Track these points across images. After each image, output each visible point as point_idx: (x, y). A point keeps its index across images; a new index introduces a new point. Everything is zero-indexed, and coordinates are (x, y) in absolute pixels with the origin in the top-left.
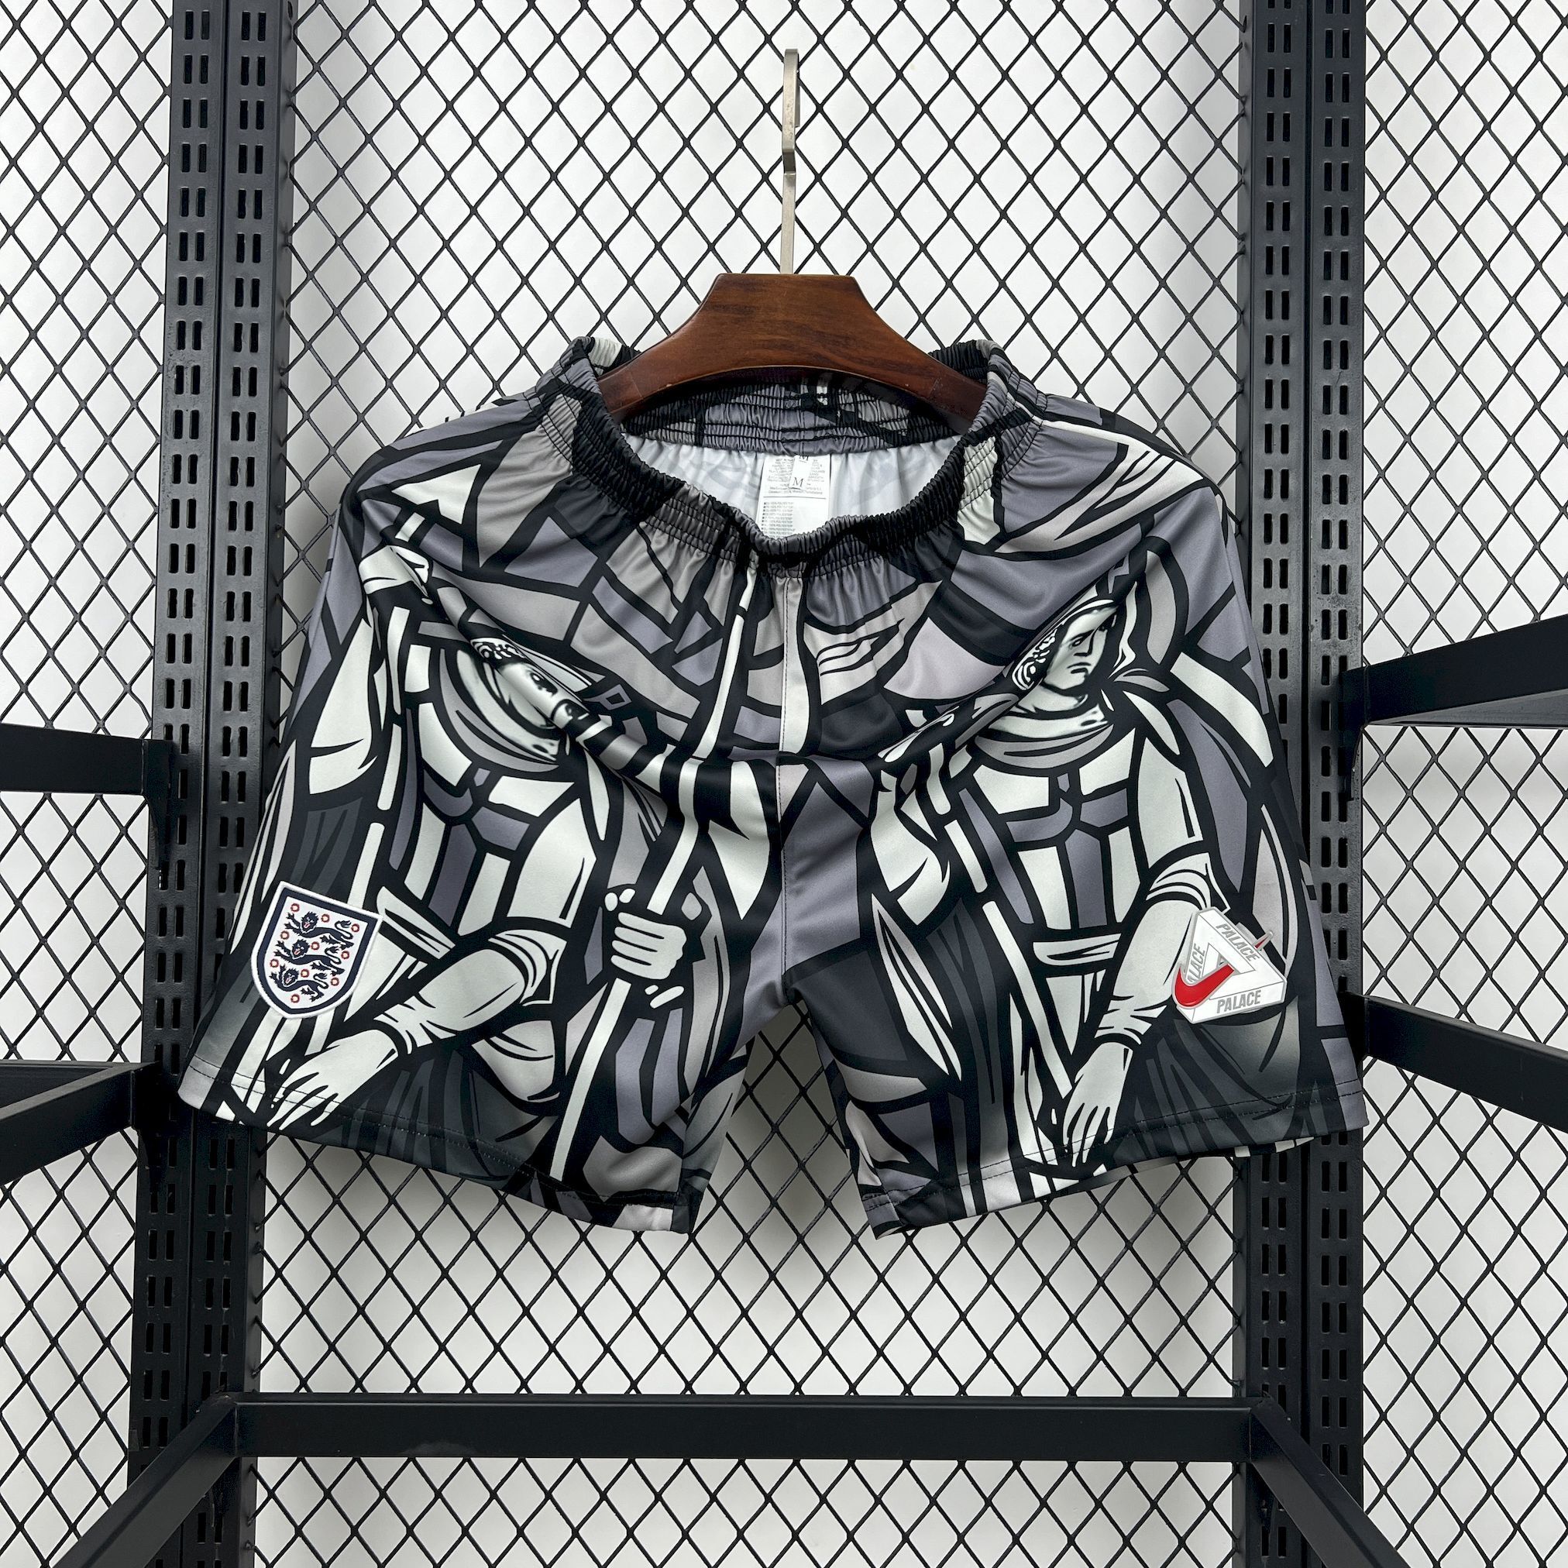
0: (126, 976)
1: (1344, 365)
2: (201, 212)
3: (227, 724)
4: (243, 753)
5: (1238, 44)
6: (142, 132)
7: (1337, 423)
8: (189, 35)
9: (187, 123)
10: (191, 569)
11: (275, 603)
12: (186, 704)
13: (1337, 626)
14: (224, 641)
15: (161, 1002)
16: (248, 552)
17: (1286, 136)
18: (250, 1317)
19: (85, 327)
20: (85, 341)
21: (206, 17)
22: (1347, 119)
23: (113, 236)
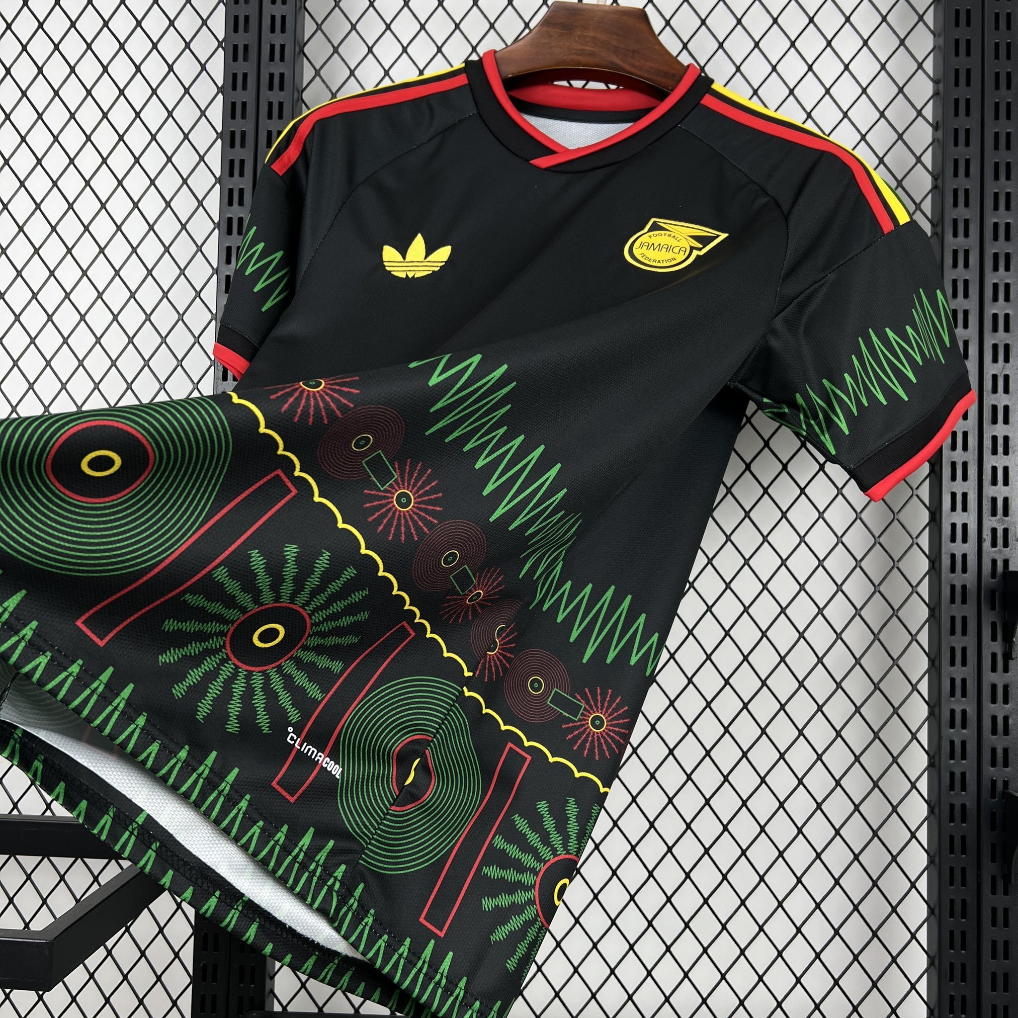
1: (1007, 360)
5: (930, 140)
6: (201, 207)
7: (1001, 400)
8: (232, 145)
9: (230, 203)
13: (1002, 539)
17: (967, 204)
18: (267, 989)
19: (164, 335)
20: (164, 345)
21: (243, 134)
22: (1009, 190)
23: (182, 276)
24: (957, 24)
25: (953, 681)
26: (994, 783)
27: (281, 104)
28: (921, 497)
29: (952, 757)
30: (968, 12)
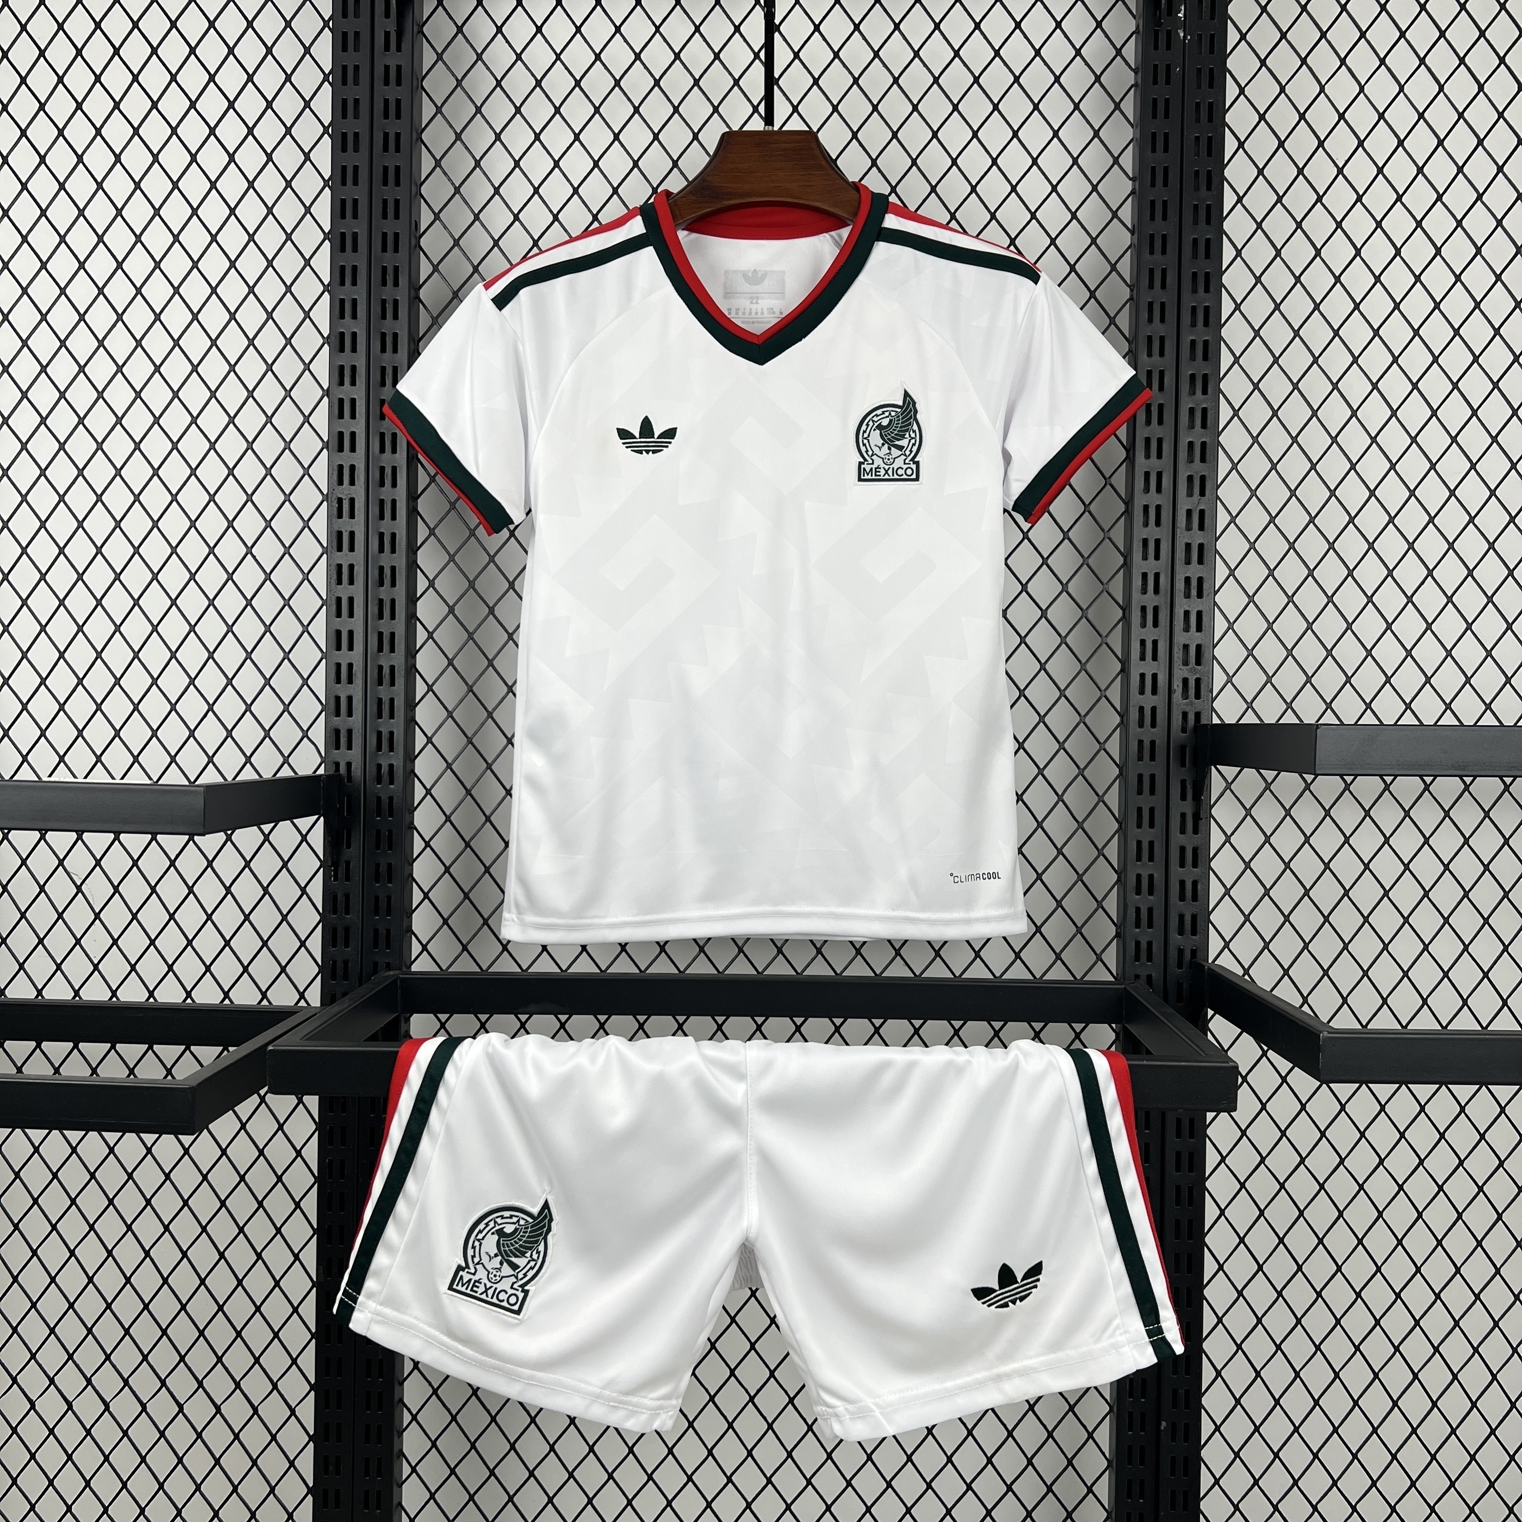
0: (307, 943)
1: (1202, 493)
2: (353, 383)
3: (380, 762)
4: (392, 783)
5: (1128, 245)
6: (308, 319)
7: (1197, 538)
8: (343, 250)
9: (342, 316)
10: (351, 648)
11: (412, 670)
12: (350, 747)
13: (1194, 690)
14: (376, 701)
15: (335, 962)
16: (393, 635)
17: (1162, 320)
19: (268, 467)
20: (269, 476)
21: (355, 236)
22: (1207, 304)
23: (288, 398)
24: (1154, 116)
25: (1139, 843)
26: (1181, 952)
27: (397, 202)
28: (1111, 645)
29: (1138, 925)
30: (1167, 101)
